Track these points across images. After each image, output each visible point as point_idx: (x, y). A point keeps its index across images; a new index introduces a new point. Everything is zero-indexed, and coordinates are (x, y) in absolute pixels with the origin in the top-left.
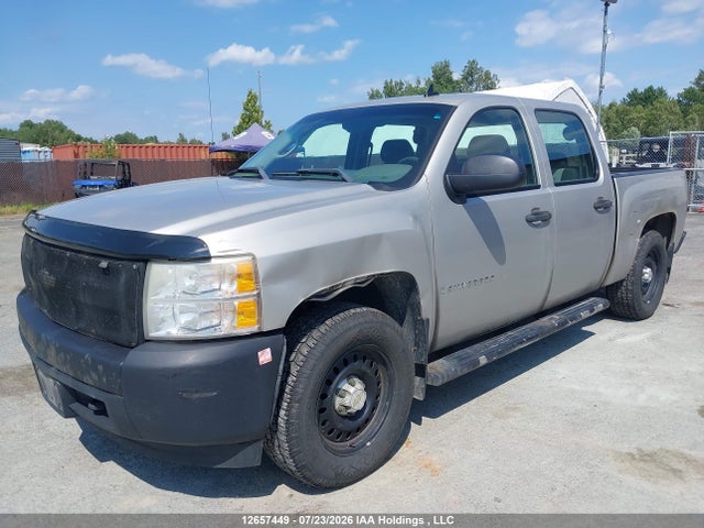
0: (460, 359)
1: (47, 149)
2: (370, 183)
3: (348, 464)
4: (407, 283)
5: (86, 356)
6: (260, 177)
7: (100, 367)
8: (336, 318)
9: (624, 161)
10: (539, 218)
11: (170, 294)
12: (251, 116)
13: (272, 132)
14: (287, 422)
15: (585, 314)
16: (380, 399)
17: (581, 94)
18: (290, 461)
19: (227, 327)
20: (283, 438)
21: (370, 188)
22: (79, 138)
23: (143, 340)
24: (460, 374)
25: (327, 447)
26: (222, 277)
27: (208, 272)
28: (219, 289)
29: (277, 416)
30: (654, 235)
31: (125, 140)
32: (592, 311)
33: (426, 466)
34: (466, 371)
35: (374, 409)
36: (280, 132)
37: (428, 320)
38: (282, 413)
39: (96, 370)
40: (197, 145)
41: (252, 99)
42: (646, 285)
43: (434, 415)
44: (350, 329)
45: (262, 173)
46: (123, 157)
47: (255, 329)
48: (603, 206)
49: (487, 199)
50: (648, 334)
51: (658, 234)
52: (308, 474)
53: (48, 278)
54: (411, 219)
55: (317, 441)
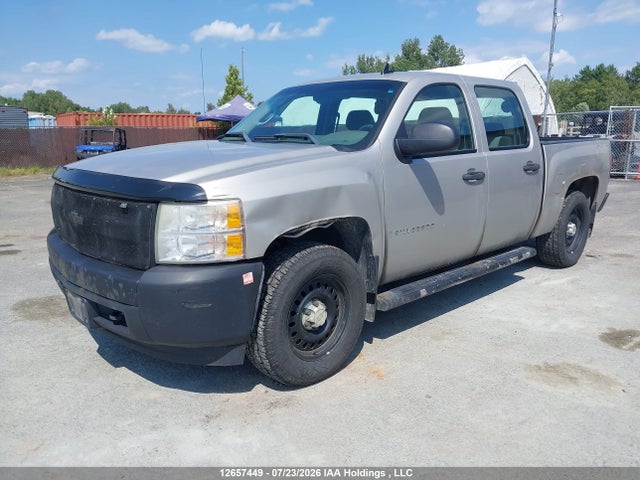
0: (404, 291)
1: (51, 117)
2: (333, 146)
3: (311, 368)
4: (362, 226)
5: (109, 278)
6: (244, 140)
7: (121, 285)
8: (303, 252)
9: (571, 133)
10: (474, 177)
11: (175, 229)
12: (234, 89)
13: (252, 103)
14: (264, 331)
15: (514, 260)
16: (339, 318)
17: (534, 71)
18: (266, 362)
19: (219, 255)
20: (261, 343)
21: (333, 149)
22: (77, 108)
23: (155, 264)
24: (404, 303)
25: (295, 352)
26: (215, 217)
27: (205, 212)
28: (213, 226)
29: (257, 326)
30: (578, 195)
31: (120, 109)
32: (520, 257)
33: (374, 372)
34: (409, 300)
35: (333, 326)
36: (260, 104)
37: (378, 257)
38: (261, 323)
39: (117, 288)
40: (184, 115)
41: (234, 73)
42: (571, 238)
43: (383, 336)
44: (315, 260)
45: (246, 137)
46: (120, 125)
47: (241, 257)
48: (531, 169)
49: (430, 160)
50: (569, 278)
51: (581, 194)
52: (280, 373)
53: (77, 218)
54: (366, 175)
55: (287, 347)
